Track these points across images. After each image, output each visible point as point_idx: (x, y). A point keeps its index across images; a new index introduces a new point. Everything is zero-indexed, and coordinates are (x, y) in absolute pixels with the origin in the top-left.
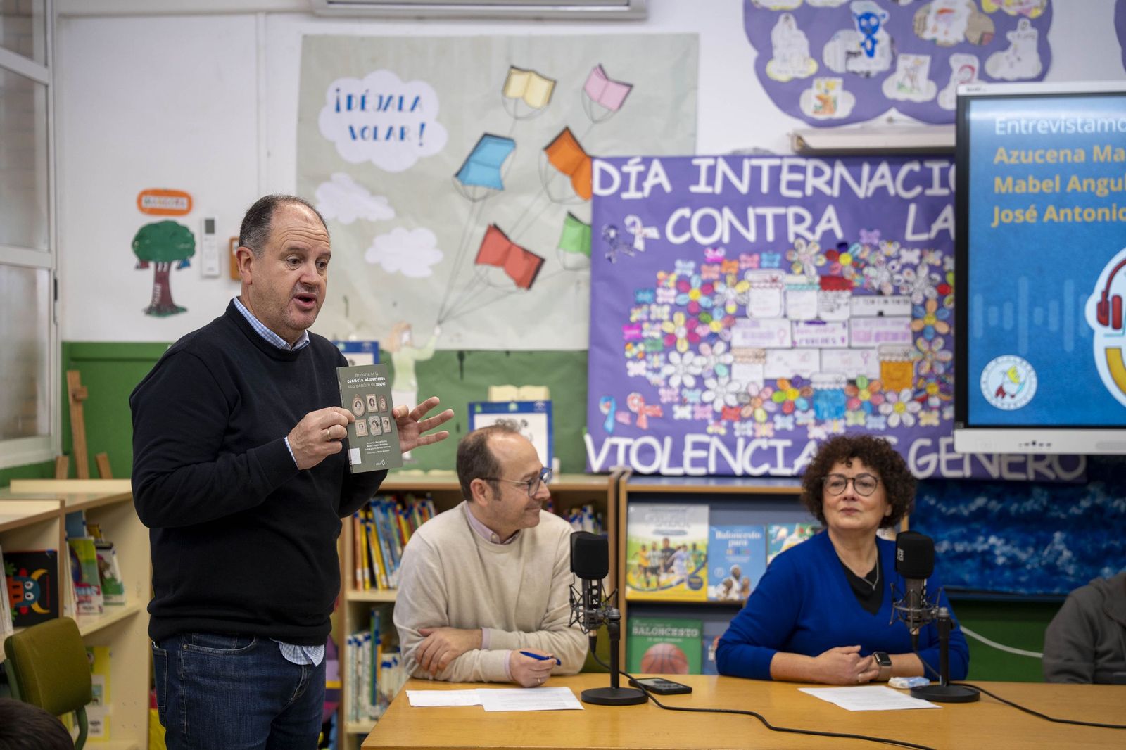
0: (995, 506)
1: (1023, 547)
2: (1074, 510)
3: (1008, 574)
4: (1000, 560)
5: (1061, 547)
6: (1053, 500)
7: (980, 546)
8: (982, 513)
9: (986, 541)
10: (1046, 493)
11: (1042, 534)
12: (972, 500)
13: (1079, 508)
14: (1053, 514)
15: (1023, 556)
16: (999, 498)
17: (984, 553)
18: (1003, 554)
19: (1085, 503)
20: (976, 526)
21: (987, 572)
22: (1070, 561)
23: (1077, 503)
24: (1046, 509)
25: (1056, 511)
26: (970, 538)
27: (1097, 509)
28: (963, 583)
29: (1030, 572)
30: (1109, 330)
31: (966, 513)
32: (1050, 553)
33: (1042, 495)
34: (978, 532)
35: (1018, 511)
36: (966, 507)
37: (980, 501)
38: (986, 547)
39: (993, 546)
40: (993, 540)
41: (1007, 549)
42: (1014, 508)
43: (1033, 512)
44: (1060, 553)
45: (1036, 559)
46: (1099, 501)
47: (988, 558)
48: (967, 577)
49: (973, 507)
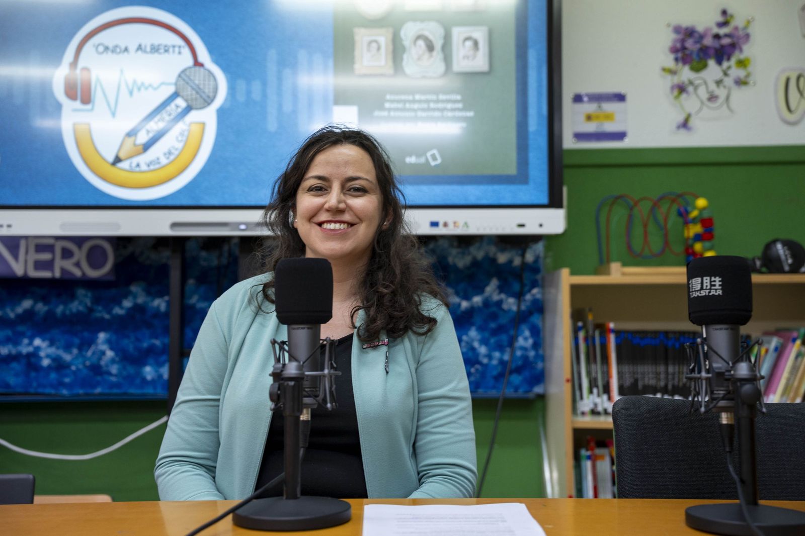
0: (41, 308)
1: (68, 348)
2: (117, 311)
3: (53, 376)
4: (46, 362)
5: (104, 347)
6: (96, 300)
7: (25, 349)
8: (29, 315)
9: (31, 344)
10: (89, 294)
11: (86, 334)
12: (19, 302)
13: (122, 308)
14: (98, 315)
15: (67, 357)
16: (45, 299)
17: (29, 355)
18: (48, 356)
19: (127, 303)
20: (21, 328)
21: (33, 374)
22: (113, 361)
23: (119, 303)
24: (91, 310)
25: (100, 312)
26: (14, 340)
27: (138, 309)
28: (7, 386)
29: (74, 373)
30: (77, 104)
31: (12, 315)
32: (94, 353)
33: (86, 296)
34: (23, 335)
35: (63, 314)
36: (13, 310)
37: (27, 304)
38: (31, 349)
39: (38, 349)
40: (37, 342)
41: (52, 351)
42: (60, 309)
43: (79, 313)
44: (103, 353)
45: (80, 360)
46: (140, 300)
47: (33, 360)
48: (12, 380)
49: (20, 310)
